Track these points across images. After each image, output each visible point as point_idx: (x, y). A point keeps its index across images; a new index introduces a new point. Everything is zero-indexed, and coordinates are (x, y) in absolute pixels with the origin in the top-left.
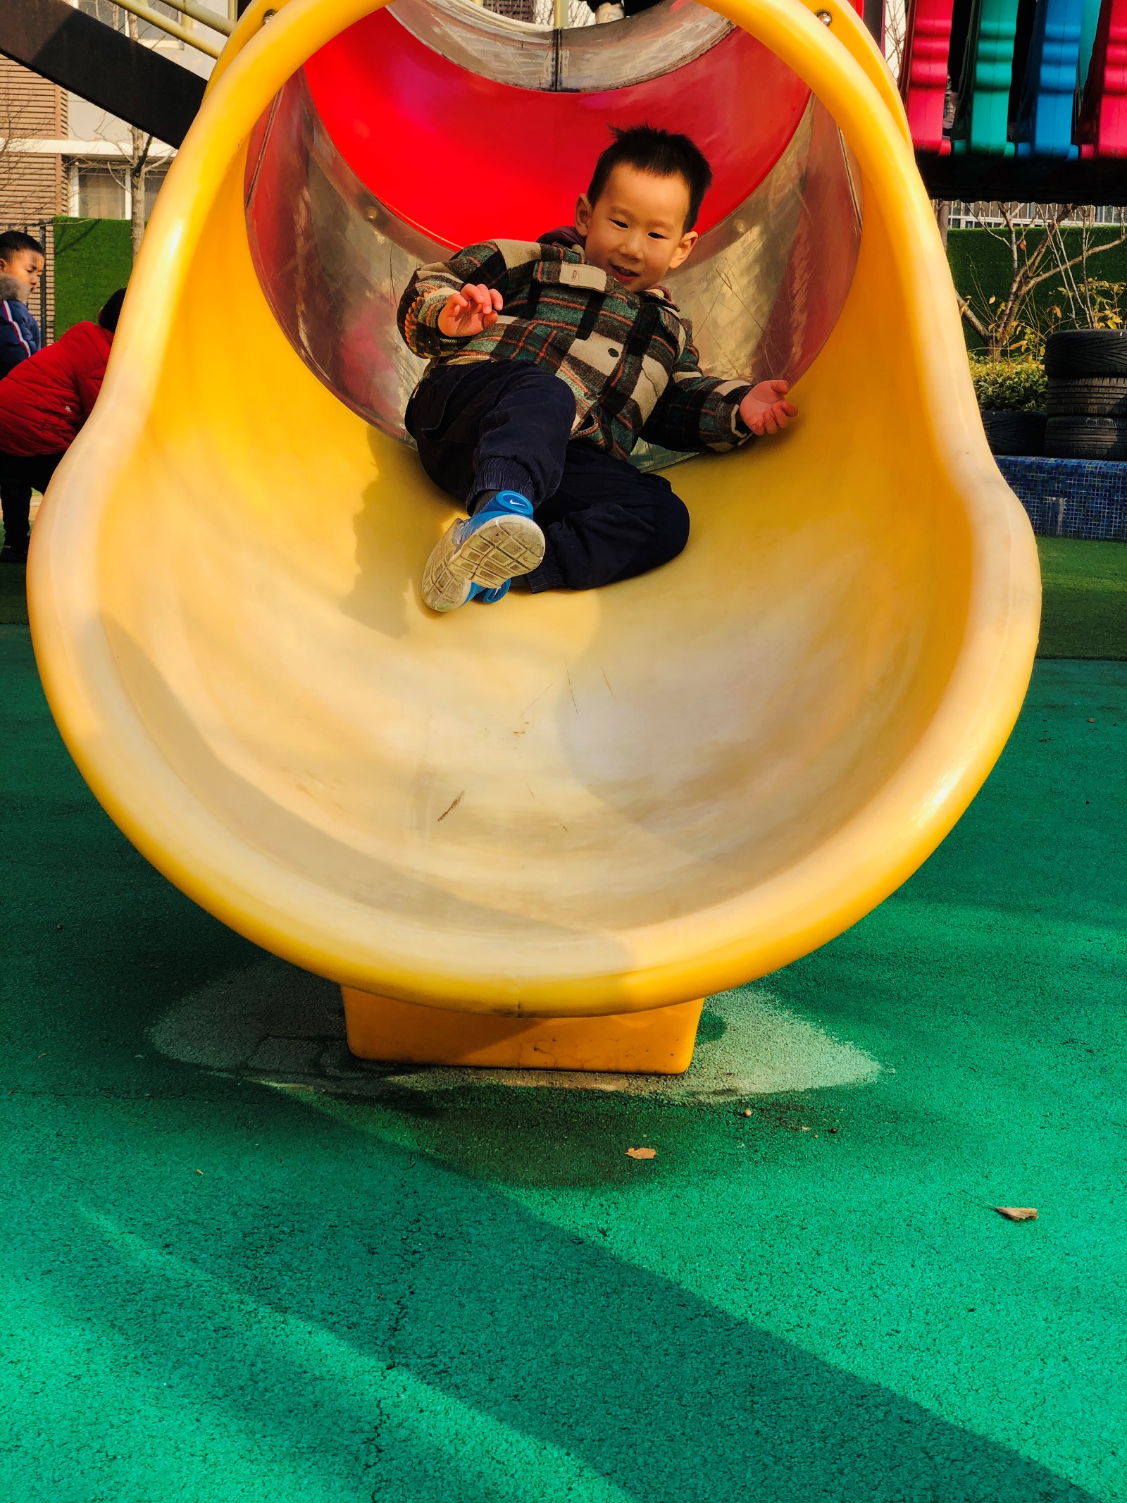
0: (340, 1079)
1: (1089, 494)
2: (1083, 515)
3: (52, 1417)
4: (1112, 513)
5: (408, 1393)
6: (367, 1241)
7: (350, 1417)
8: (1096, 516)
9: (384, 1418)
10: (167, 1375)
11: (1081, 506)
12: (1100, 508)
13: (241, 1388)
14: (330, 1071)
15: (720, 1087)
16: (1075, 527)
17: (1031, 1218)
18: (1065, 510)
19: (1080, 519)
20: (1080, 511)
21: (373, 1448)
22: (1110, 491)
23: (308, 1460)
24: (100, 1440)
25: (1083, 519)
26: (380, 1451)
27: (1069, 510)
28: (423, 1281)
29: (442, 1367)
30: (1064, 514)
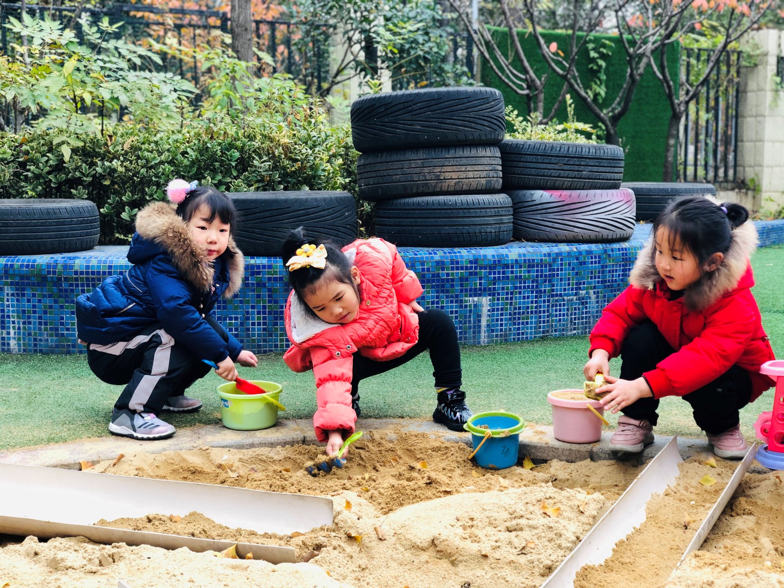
1: (516, 288)
2: (510, 314)
4: (540, 307)
8: (523, 313)
11: (507, 304)
12: (528, 303)
16: (501, 330)
18: (489, 311)
19: (506, 319)
20: (506, 309)
22: (537, 282)
25: (510, 319)
27: (493, 310)
30: (489, 316)
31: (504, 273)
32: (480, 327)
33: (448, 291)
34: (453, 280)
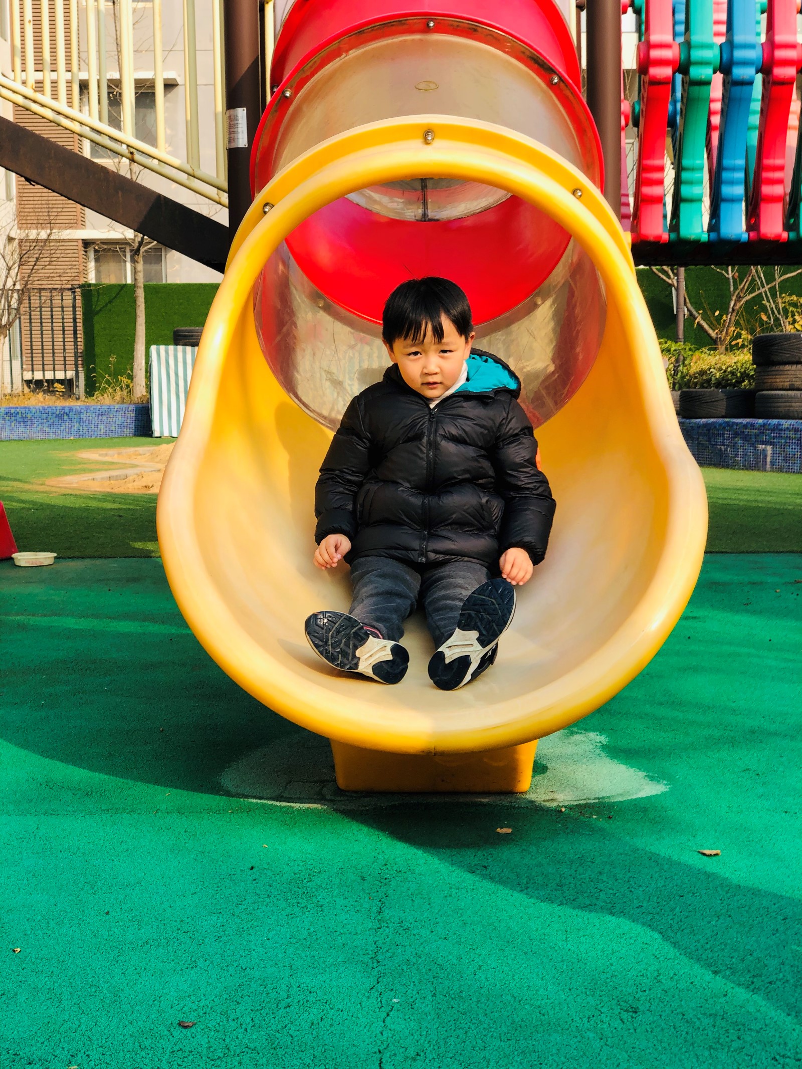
0: (334, 801)
1: (787, 443)
2: (784, 457)
3: (210, 954)
5: (389, 938)
6: (360, 874)
7: (362, 949)
8: (792, 457)
9: (379, 949)
10: (265, 935)
11: (781, 451)
12: (795, 452)
13: (305, 939)
14: (328, 797)
15: (547, 798)
16: (779, 465)
17: (716, 855)
18: (771, 453)
19: (781, 460)
20: (782, 454)
21: (375, 961)
22: (800, 440)
23: (343, 966)
24: (237, 962)
25: (784, 460)
26: (379, 962)
28: (392, 891)
29: (406, 927)
30: (771, 455)
31: (779, 434)
32: (766, 462)
33: (748, 441)
34: (751, 435)
